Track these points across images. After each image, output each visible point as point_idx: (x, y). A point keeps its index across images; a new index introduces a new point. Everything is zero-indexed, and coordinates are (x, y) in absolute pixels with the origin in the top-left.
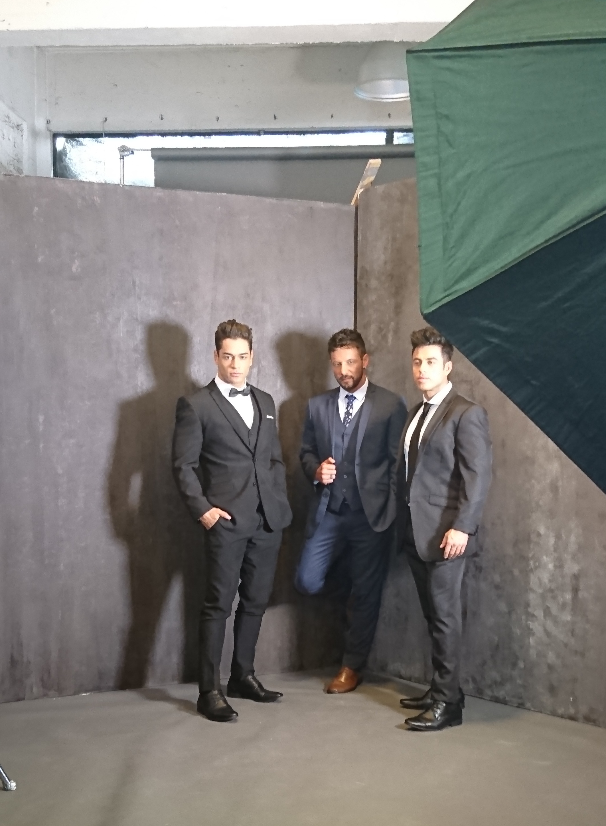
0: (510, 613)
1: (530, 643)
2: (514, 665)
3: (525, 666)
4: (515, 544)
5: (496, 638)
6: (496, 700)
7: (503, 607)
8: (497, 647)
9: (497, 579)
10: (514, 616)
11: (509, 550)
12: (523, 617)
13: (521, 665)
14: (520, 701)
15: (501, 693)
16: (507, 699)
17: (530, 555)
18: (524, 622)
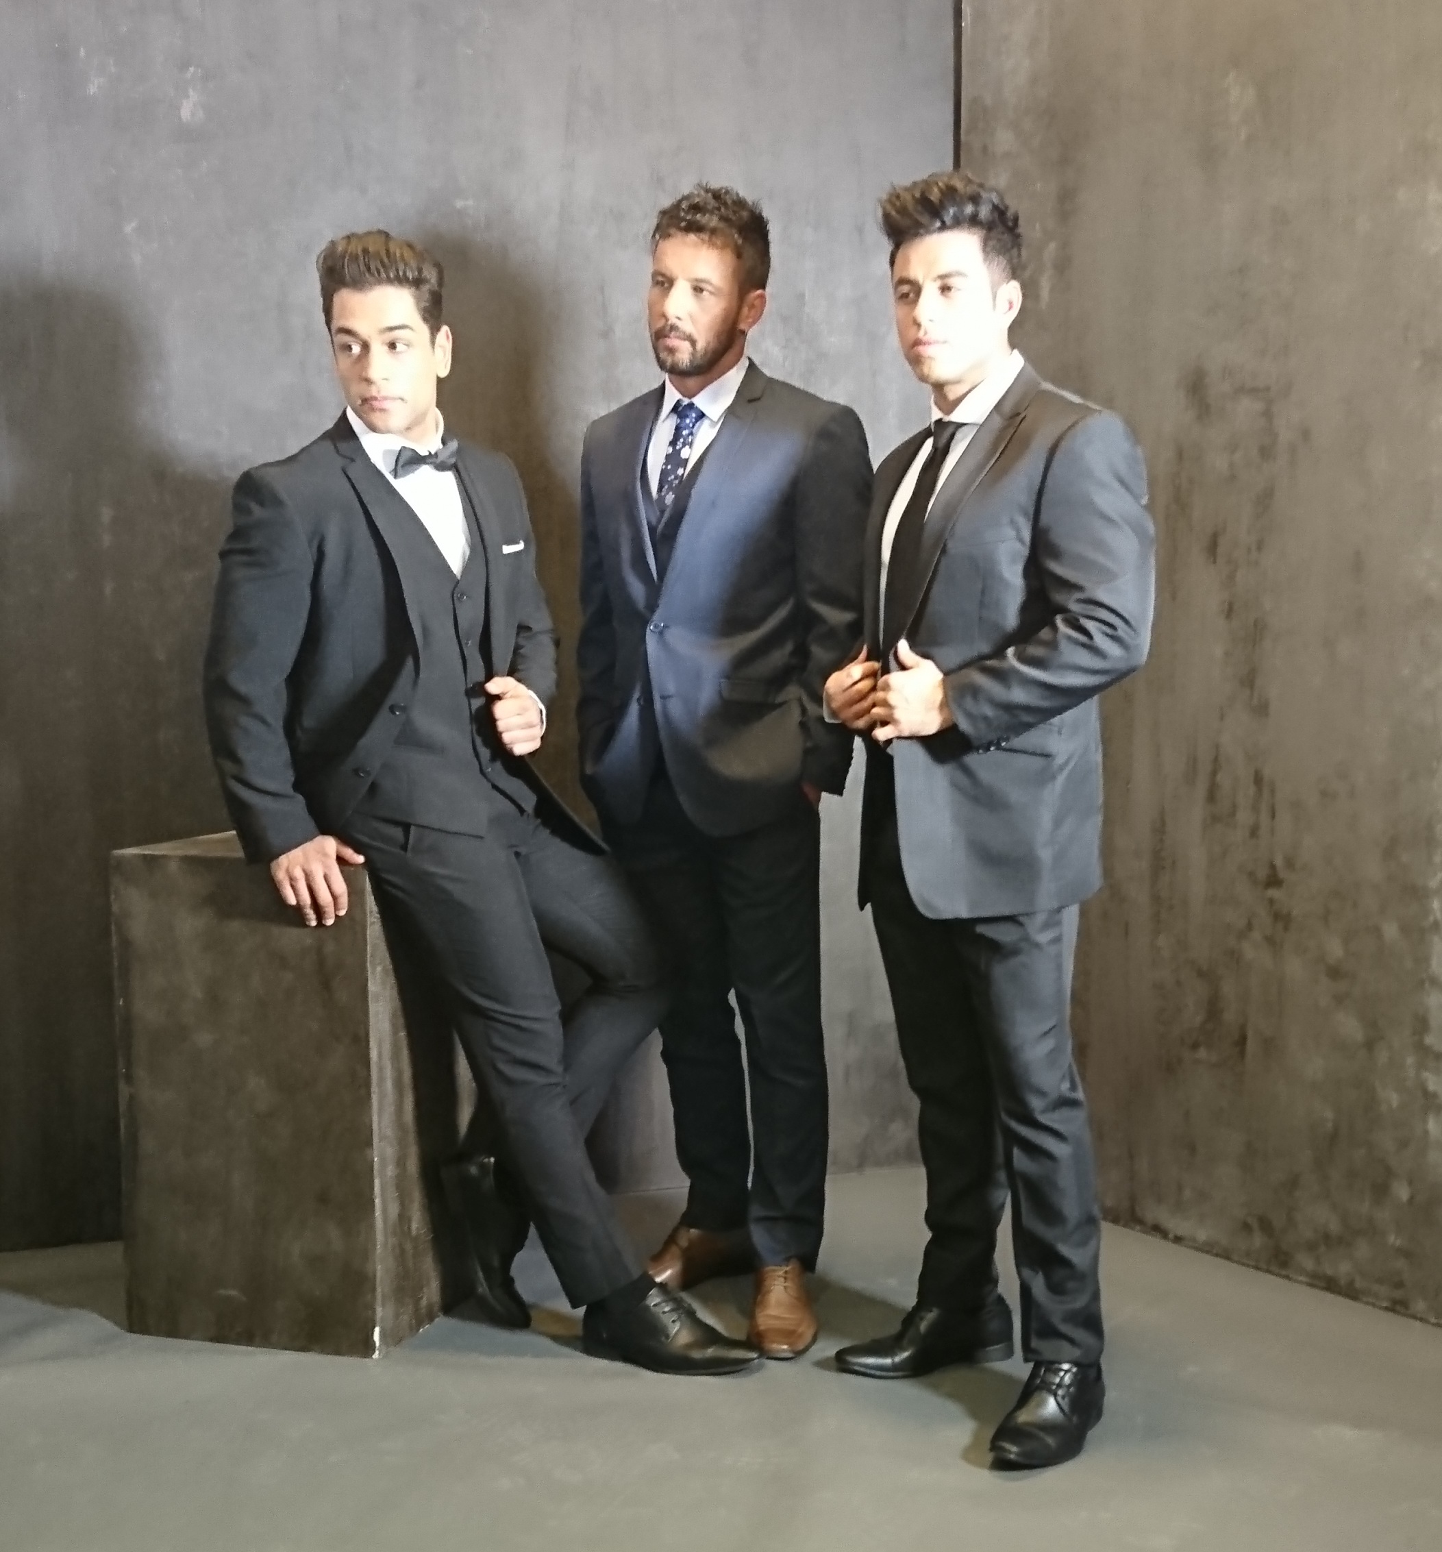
0: (1370, 1045)
1: (1426, 1132)
2: (1381, 1191)
3: (1412, 1198)
4: (1390, 852)
5: (1329, 1114)
6: (1330, 1285)
7: (1350, 1026)
8: (1334, 1137)
9: (1335, 949)
10: (1382, 1056)
11: (1372, 869)
12: (1410, 1061)
13: (1402, 1192)
14: (1398, 1294)
15: (1343, 1269)
16: (1358, 1284)
17: (1433, 884)
18: (1411, 1073)
